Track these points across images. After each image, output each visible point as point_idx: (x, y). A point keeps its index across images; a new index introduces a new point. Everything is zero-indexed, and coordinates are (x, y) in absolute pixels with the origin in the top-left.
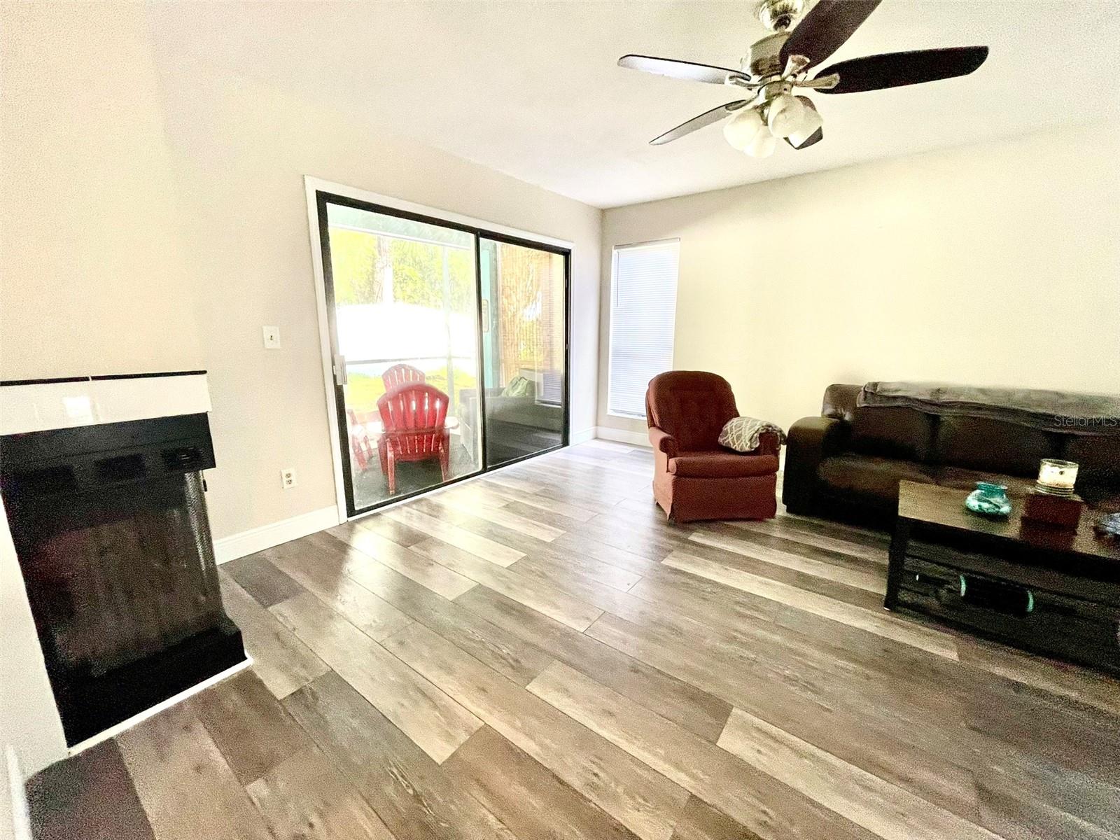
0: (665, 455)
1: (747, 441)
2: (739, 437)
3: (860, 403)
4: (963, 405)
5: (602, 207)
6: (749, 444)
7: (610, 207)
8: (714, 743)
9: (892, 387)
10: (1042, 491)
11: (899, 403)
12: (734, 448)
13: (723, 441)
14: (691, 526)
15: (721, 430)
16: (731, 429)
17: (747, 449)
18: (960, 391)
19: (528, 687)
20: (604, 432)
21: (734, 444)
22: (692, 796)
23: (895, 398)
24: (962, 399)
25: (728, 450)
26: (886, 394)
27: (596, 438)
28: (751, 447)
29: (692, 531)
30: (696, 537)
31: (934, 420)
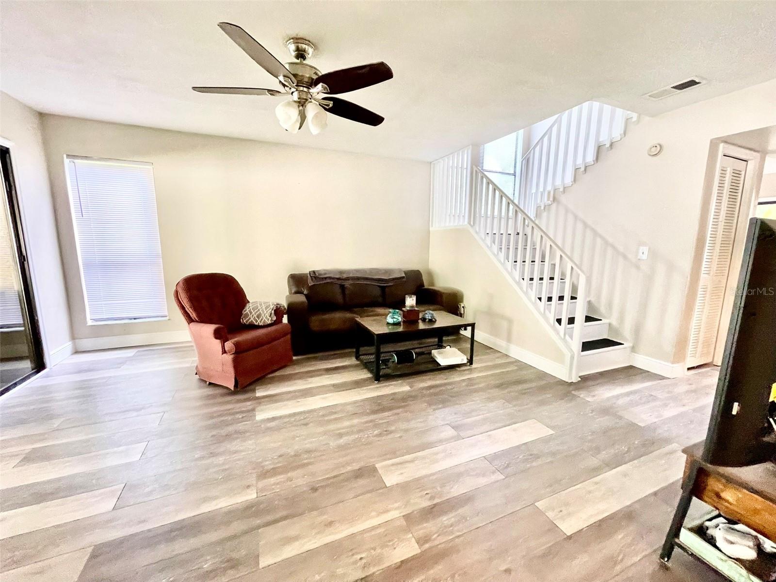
0: (218, 341)
1: (268, 317)
2: (258, 317)
3: (311, 283)
4: (353, 279)
5: (41, 111)
6: (270, 319)
7: (54, 113)
8: (387, 487)
9: (323, 272)
10: (408, 309)
11: (329, 281)
12: (257, 324)
13: (246, 321)
14: (252, 387)
15: (241, 314)
16: (250, 311)
17: (269, 322)
18: (348, 272)
19: (261, 566)
20: (86, 344)
21: (257, 321)
22: (403, 516)
23: (326, 278)
24: (351, 275)
25: (252, 327)
26: (321, 276)
27: (77, 352)
28: (272, 320)
29: (254, 390)
30: (260, 393)
31: (342, 287)
